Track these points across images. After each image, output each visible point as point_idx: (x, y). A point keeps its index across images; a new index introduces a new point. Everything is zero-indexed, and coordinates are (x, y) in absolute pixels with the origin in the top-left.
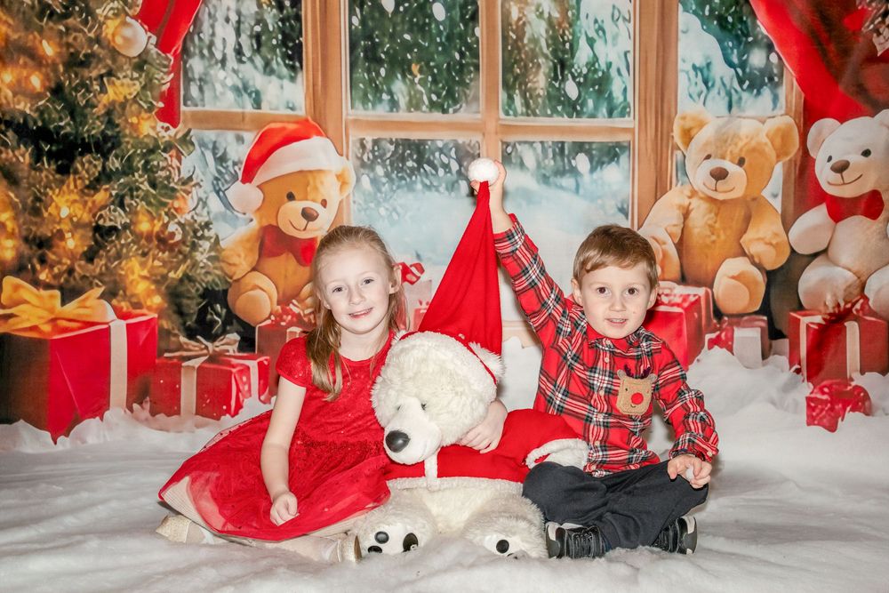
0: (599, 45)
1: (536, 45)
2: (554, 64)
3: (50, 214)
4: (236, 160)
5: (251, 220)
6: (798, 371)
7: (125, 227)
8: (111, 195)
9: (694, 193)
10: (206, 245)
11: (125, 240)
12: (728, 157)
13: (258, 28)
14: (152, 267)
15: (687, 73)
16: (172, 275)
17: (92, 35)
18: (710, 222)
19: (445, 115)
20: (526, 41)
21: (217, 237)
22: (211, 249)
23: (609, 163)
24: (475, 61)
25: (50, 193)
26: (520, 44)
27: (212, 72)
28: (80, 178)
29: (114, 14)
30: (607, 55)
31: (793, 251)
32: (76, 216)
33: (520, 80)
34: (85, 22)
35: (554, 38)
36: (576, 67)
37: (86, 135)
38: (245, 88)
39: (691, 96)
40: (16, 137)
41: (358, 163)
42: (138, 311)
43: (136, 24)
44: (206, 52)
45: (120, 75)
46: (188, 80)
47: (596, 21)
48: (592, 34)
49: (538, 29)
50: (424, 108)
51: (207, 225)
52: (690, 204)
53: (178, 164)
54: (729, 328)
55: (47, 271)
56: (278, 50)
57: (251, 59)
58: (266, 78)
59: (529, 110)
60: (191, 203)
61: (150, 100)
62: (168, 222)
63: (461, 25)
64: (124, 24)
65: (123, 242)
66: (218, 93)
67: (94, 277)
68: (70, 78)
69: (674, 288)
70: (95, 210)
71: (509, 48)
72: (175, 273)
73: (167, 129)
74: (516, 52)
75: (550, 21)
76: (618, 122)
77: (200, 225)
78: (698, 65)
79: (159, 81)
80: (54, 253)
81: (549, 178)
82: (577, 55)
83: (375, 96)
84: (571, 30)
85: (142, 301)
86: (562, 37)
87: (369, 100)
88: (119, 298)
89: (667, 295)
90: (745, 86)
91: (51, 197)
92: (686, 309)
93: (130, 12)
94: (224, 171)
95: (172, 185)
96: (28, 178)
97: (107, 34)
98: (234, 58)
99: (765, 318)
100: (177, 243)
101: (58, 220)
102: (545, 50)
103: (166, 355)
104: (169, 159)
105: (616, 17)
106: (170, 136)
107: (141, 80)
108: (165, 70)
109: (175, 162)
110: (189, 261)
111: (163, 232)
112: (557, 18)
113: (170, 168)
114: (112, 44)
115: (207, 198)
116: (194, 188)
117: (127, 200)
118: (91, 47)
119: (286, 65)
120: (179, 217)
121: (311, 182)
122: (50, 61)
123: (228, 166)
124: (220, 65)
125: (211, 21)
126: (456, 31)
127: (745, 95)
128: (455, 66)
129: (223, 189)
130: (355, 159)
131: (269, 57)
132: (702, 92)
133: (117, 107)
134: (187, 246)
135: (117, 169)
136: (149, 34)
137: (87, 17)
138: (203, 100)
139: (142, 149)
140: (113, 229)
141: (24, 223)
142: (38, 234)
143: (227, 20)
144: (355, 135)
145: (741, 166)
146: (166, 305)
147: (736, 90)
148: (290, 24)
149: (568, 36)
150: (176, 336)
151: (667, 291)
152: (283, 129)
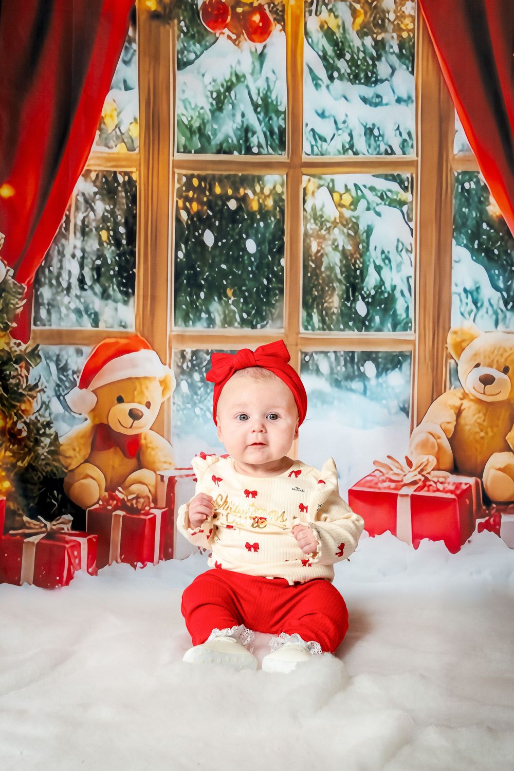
0: (385, 272)
1: (331, 273)
2: (346, 287)
4: (75, 369)
5: (86, 420)
9: (465, 396)
10: (47, 441)
12: (495, 367)
13: (98, 262)
14: (5, 456)
15: (459, 295)
16: (19, 464)
18: (479, 421)
19: (254, 330)
20: (323, 269)
21: (57, 434)
22: (51, 444)
23: (393, 369)
24: (280, 285)
26: (318, 271)
27: (59, 298)
30: (392, 279)
33: (318, 300)
35: (347, 266)
36: (365, 289)
38: (87, 310)
39: (462, 314)
41: (179, 370)
44: (54, 282)
46: (38, 305)
47: (383, 252)
48: (379, 262)
49: (335, 259)
50: (236, 324)
51: (48, 425)
52: (462, 405)
53: (26, 374)
54: (496, 514)
56: (114, 279)
57: (91, 287)
58: (104, 302)
59: (325, 325)
60: (36, 406)
61: (6, 321)
62: (17, 421)
63: (269, 257)
66: (63, 315)
69: (448, 477)
71: (309, 275)
72: (22, 462)
73: (19, 345)
74: (314, 278)
75: (344, 253)
76: (399, 335)
78: (468, 289)
79: (14, 305)
81: (340, 381)
82: (367, 279)
83: (195, 315)
84: (362, 260)
86: (354, 265)
87: (190, 319)
89: (442, 483)
90: (509, 307)
92: (458, 496)
94: (64, 379)
95: (20, 391)
98: (78, 288)
100: (23, 439)
102: (339, 276)
103: (11, 532)
104: (19, 369)
105: (400, 249)
106: (21, 351)
108: (20, 297)
109: (24, 372)
110: (32, 454)
111: (12, 429)
112: (349, 250)
113: (19, 377)
115: (49, 402)
116: (38, 394)
119: (121, 291)
120: (25, 417)
121: (138, 387)
123: (68, 375)
124: (65, 292)
125: (60, 257)
126: (265, 261)
127: (509, 314)
128: (263, 289)
129: (63, 394)
130: (176, 368)
131: (107, 285)
132: (472, 311)
134: (31, 442)
136: (8, 268)
138: (50, 321)
143: (73, 256)
144: (177, 348)
145: (506, 374)
146: (14, 489)
147: (502, 310)
148: (126, 259)
149: (359, 264)
150: (21, 516)
151: (441, 480)
152: (117, 343)
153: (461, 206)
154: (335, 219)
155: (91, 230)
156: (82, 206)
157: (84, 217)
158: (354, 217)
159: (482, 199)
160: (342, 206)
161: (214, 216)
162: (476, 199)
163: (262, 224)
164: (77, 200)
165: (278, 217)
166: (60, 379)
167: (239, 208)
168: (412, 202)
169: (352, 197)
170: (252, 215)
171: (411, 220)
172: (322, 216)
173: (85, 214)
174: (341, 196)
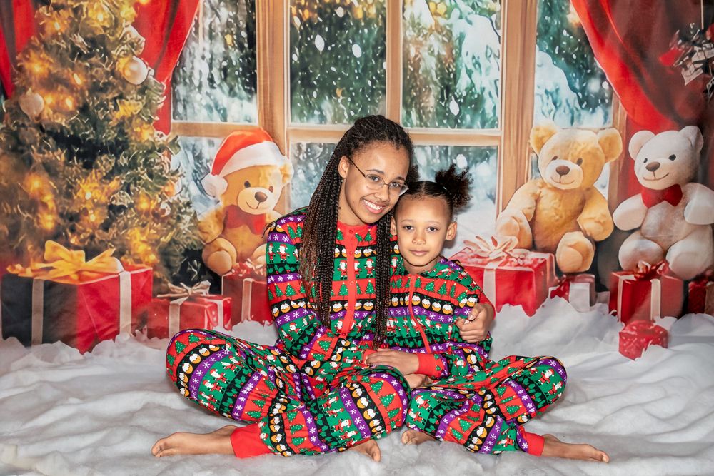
0: (475, 76)
1: (428, 76)
2: (441, 88)
3: (78, 197)
4: (209, 158)
5: (219, 201)
6: (615, 314)
7: (131, 206)
8: (121, 183)
9: (544, 185)
10: (187, 218)
11: (131, 215)
12: (570, 158)
13: (225, 64)
14: (149, 234)
15: (541, 96)
16: (163, 239)
17: (108, 69)
18: (555, 206)
20: (420, 72)
21: (195, 213)
22: (191, 221)
23: (482, 162)
24: (383, 87)
25: (78, 182)
26: (416, 74)
27: (192, 95)
28: (99, 171)
29: (124, 54)
30: (481, 82)
31: (616, 228)
32: (96, 198)
33: (416, 100)
34: (104, 60)
35: (442, 70)
36: (458, 91)
37: (104, 141)
38: (216, 107)
39: (543, 113)
40: (55, 142)
41: (296, 160)
42: (139, 265)
43: (140, 61)
44: (187, 80)
45: (128, 98)
46: (176, 101)
47: (474, 57)
48: (470, 67)
49: (430, 63)
50: (345, 121)
51: (188, 204)
52: (541, 192)
53: (169, 161)
54: (566, 283)
55: (76, 237)
56: (239, 79)
57: (220, 86)
58: (231, 99)
59: (422, 123)
60: (177, 188)
61: (150, 115)
62: (161, 202)
63: (373, 60)
64: (132, 61)
65: (129, 216)
66: (196, 111)
67: (109, 242)
68: (93, 100)
69: (527, 254)
70: (109, 195)
71: (408, 77)
72: (165, 238)
73: (161, 136)
74: (413, 80)
75: (439, 58)
76: (487, 131)
77: (183, 204)
78: (549, 90)
79: (156, 101)
80: (81, 225)
82: (459, 82)
83: (309, 112)
84: (454, 64)
85: (142, 258)
86: (448, 69)
87: (305, 116)
88: (125, 256)
89: (522, 259)
91: (79, 185)
92: (536, 269)
93: (135, 52)
94: (200, 166)
95: (164, 175)
96: (63, 172)
97: (119, 68)
98: (208, 86)
99: (593, 276)
100: (166, 217)
101: (83, 201)
102: (435, 79)
103: (159, 296)
104: (162, 157)
105: (488, 55)
106: (163, 141)
107: (144, 101)
108: (160, 94)
109: (166, 159)
110: (175, 230)
111: (157, 209)
112: (443, 55)
113: (163, 164)
114: (123, 75)
115: (188, 185)
116: (179, 178)
117: (132, 187)
118: (108, 78)
119: (245, 90)
120: (168, 198)
121: (262, 174)
122: (79, 88)
123: (202, 163)
124: (197, 90)
125: (191, 58)
126: (370, 65)
127: (584, 113)
128: (368, 90)
130: (293, 158)
131: (233, 84)
132: (552, 110)
133: (126, 120)
134: (174, 219)
135: (125, 165)
136: (149, 68)
137: (105, 56)
138: (186, 115)
139: (143, 150)
140: (122, 207)
141: (60, 204)
142: (70, 211)
143: (203, 58)
144: (293, 141)
145: (579, 165)
146: (158, 261)
147: (577, 109)
148: (248, 60)
149: (452, 68)
150: (166, 283)
151: (522, 256)
152: (243, 136)
153: (544, 15)
154: (431, 27)
155: (217, 34)
156: (209, 12)
157: (211, 23)
158: (448, 25)
159: (563, 8)
160: (438, 15)
161: (324, 22)
162: (558, 9)
163: (366, 31)
164: (204, 6)
165: (380, 24)
166: (197, 167)
167: (346, 16)
168: (500, 11)
169: (447, 6)
170: (357, 22)
171: (498, 28)
172: (419, 24)
173: (212, 20)
174: (436, 5)
